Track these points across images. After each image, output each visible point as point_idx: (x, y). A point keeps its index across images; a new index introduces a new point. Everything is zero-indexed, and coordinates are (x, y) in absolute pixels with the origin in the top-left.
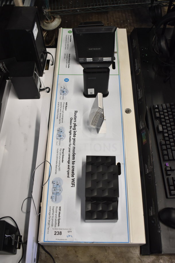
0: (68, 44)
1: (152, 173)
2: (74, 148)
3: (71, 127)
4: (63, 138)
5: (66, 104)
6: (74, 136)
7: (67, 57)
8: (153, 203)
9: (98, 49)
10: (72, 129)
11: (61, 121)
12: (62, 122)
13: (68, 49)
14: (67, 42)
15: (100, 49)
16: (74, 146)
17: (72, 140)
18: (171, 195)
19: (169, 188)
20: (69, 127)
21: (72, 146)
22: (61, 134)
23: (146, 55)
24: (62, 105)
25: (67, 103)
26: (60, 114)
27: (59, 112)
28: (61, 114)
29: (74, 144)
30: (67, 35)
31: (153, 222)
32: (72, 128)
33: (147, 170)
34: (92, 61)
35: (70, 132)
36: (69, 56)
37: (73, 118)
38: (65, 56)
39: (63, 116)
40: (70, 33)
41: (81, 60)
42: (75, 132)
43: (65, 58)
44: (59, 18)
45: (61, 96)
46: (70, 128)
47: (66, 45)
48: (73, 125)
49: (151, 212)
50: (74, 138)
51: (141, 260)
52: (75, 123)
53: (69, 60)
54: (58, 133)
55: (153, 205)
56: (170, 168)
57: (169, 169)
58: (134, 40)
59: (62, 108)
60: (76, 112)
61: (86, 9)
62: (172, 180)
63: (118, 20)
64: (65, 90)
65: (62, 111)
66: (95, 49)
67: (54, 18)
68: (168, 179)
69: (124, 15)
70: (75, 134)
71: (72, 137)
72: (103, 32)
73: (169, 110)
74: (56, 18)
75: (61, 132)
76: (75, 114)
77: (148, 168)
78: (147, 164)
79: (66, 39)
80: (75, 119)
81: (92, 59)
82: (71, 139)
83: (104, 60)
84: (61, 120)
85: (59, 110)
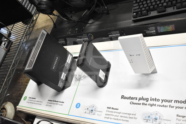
0: (37, 101)
2: (176, 101)
3: (143, 104)
4: (159, 114)
5: (110, 108)
6: (158, 100)
7: (51, 103)
9: (57, 60)
10: (148, 103)
11: (133, 116)
12: (135, 115)
13: (42, 102)
14: (35, 102)
15: (57, 58)
16: (173, 102)
17: (164, 103)
20: (144, 106)
21: (173, 104)
22: (154, 117)
24: (110, 113)
25: (108, 108)
26: (121, 116)
27: (119, 118)
28: (123, 115)
29: (171, 101)
30: (27, 102)
32: (145, 103)
34: (65, 74)
35: (151, 105)
36: (51, 101)
37: (131, 100)
38: (48, 105)
39: (126, 114)
40: (26, 99)
41: (60, 85)
42: (151, 100)
43: (51, 106)
44: (6, 104)
45: (96, 114)
46: (146, 104)
47: (37, 104)
48: (141, 102)
50: (161, 101)
52: (138, 99)
53: (55, 101)
54: (151, 121)
59: (113, 114)
60: (123, 97)
61: (10, 71)
64: (90, 109)
65: (118, 114)
66: (55, 63)
67: (4, 108)
70: (155, 100)
71: (160, 103)
74: (4, 106)
75: (149, 117)
76: (127, 98)
79: (31, 103)
80: (132, 98)
81: (63, 73)
82: (162, 104)
83: (69, 63)
84: (131, 116)
85: (116, 118)
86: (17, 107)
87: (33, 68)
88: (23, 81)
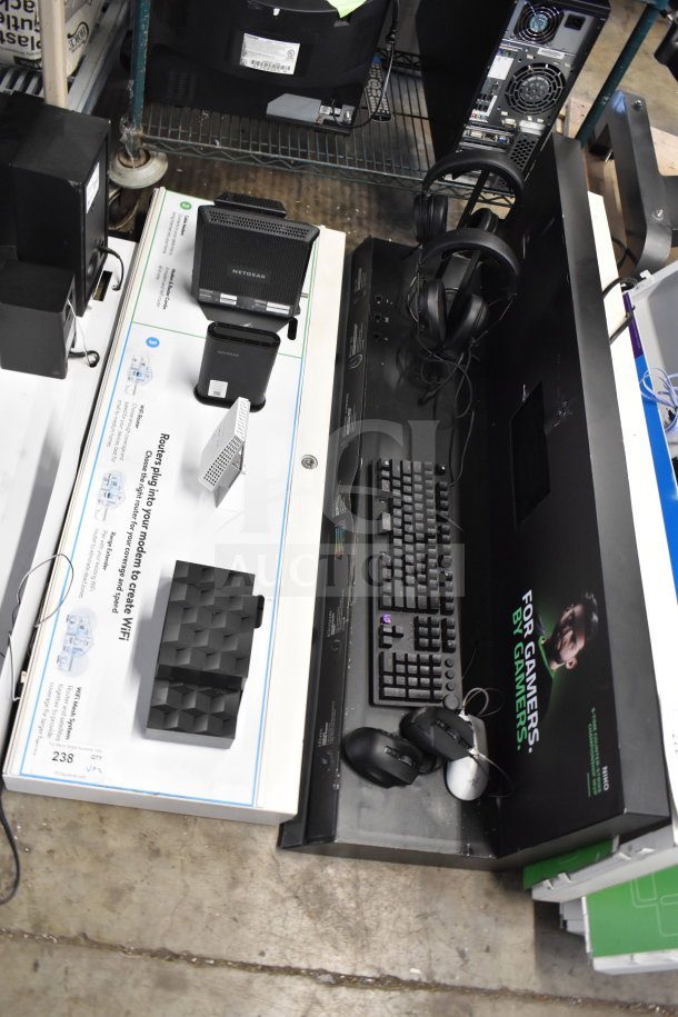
0: (174, 241)
1: (344, 635)
2: (144, 535)
3: (144, 476)
4: (118, 502)
5: (141, 411)
6: (149, 504)
7: (165, 278)
8: (333, 714)
9: (258, 276)
10: (145, 484)
11: (119, 456)
12: (122, 459)
13: (171, 254)
14: (172, 234)
15: (263, 276)
16: (144, 530)
17: (141, 514)
18: (382, 697)
19: (381, 680)
20: (140, 477)
21: (139, 529)
22: (114, 492)
23: (387, 320)
24: (129, 411)
25: (142, 407)
26: (120, 434)
27: (117, 429)
28: (123, 437)
29: (145, 525)
30: (174, 214)
31: (325, 762)
32: (146, 480)
33: (333, 626)
34: (235, 303)
35: (139, 490)
36: (172, 276)
37: (155, 453)
38: (160, 271)
39: (125, 442)
40: (184, 208)
41: (206, 294)
42: (152, 492)
43: (158, 278)
44: (162, 160)
45: (130, 383)
46: (142, 480)
47: (167, 242)
48: (150, 472)
49: (325, 736)
50: (147, 508)
51: (277, 862)
52: (157, 466)
53: (170, 287)
54: (105, 487)
55: (333, 720)
56: (394, 628)
57: (390, 630)
58: (360, 270)
59: (127, 418)
60: (165, 437)
61: (243, 154)
62: (391, 660)
63: (329, 200)
64: (142, 370)
65: (125, 427)
66: (249, 274)
67: (148, 157)
68: (381, 657)
69: (347, 190)
70: (151, 498)
71: (143, 505)
72: (281, 235)
73: (418, 478)
74: (153, 156)
75: (115, 484)
76: (162, 443)
77: (335, 622)
78: (335, 611)
79: (171, 224)
80: (160, 456)
81: (235, 298)
82: (140, 509)
83: (268, 309)
84: (119, 451)
85: (118, 424)
86: (163, 189)
87: (211, 224)
88: (260, 183)
